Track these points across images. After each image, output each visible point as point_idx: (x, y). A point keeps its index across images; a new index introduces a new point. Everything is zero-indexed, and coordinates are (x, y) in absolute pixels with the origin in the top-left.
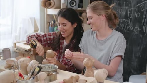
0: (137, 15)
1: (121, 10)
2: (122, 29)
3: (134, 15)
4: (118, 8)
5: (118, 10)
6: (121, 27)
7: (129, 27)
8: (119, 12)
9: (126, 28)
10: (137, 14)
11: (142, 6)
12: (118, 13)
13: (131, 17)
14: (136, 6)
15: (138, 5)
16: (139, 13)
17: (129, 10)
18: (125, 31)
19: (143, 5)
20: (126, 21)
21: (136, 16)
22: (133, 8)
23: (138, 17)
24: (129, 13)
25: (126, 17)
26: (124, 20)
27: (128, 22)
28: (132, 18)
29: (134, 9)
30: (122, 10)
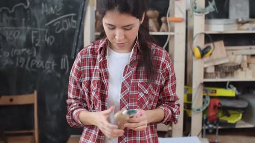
0: (48, 41)
1: (17, 33)
2: (22, 66)
3: (43, 40)
4: (12, 30)
5: (10, 34)
6: (20, 64)
7: (34, 62)
8: (13, 37)
9: (29, 66)
10: (48, 38)
11: (57, 24)
12: (11, 38)
13: (37, 45)
14: (47, 24)
16: (51, 36)
17: (33, 32)
18: (29, 70)
19: (59, 22)
20: (28, 51)
21: (46, 42)
22: (41, 28)
23: (51, 44)
24: (33, 37)
25: (29, 44)
26: (23, 50)
27: (33, 54)
28: (40, 45)
29: (42, 30)
30: (19, 32)
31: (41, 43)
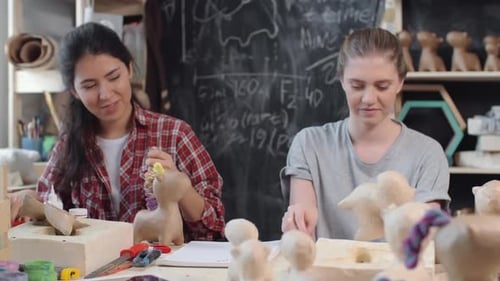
0: (311, 98)
1: (254, 84)
2: (261, 146)
3: (301, 98)
4: (244, 77)
5: (242, 86)
6: (257, 142)
7: (283, 139)
8: (246, 92)
9: (274, 146)
10: (312, 94)
11: (329, 68)
12: (243, 94)
13: (290, 106)
14: (309, 68)
15: (316, 64)
16: (317, 90)
17: (283, 82)
18: (273, 154)
19: (332, 64)
20: (273, 118)
21: (308, 101)
22: (298, 74)
23: (316, 105)
24: (283, 91)
25: (275, 105)
26: (265, 115)
27: (282, 124)
28: (295, 107)
29: (301, 78)
30: (258, 83)
31: (297, 103)
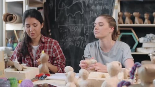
1: (76, 28)
2: (78, 46)
4: (73, 26)
5: (73, 28)
7: (85, 44)
8: (74, 30)
9: (82, 46)
13: (87, 34)
17: (85, 27)
18: (82, 48)
20: (82, 38)
22: (89, 25)
24: (85, 30)
25: (82, 34)
26: (80, 37)
27: (84, 39)
28: (88, 35)
30: (77, 27)
31: (89, 33)
